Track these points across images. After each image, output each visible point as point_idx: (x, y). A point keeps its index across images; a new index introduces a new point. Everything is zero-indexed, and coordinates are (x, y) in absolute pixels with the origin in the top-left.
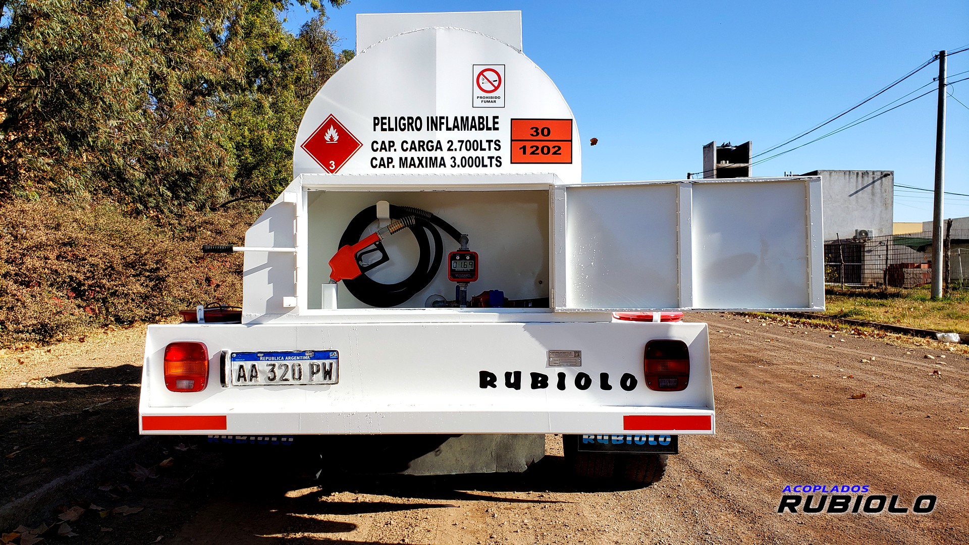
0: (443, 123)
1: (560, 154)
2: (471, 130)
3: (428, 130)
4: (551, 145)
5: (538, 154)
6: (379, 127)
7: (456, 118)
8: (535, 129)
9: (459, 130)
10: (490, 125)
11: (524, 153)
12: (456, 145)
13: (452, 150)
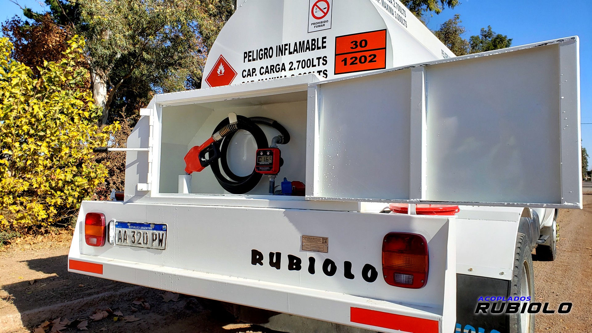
0: (287, 49)
1: (375, 61)
2: (306, 51)
3: (277, 56)
4: (367, 54)
5: (356, 63)
6: (247, 59)
7: (296, 43)
8: (354, 43)
9: (297, 53)
10: (320, 45)
11: (345, 64)
12: (295, 65)
13: (292, 69)
